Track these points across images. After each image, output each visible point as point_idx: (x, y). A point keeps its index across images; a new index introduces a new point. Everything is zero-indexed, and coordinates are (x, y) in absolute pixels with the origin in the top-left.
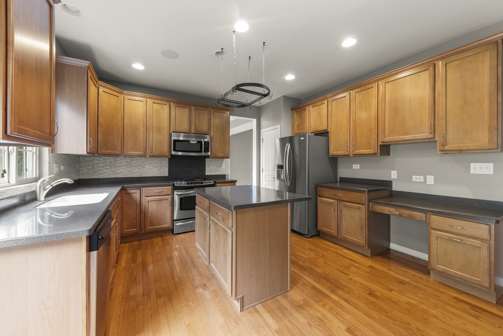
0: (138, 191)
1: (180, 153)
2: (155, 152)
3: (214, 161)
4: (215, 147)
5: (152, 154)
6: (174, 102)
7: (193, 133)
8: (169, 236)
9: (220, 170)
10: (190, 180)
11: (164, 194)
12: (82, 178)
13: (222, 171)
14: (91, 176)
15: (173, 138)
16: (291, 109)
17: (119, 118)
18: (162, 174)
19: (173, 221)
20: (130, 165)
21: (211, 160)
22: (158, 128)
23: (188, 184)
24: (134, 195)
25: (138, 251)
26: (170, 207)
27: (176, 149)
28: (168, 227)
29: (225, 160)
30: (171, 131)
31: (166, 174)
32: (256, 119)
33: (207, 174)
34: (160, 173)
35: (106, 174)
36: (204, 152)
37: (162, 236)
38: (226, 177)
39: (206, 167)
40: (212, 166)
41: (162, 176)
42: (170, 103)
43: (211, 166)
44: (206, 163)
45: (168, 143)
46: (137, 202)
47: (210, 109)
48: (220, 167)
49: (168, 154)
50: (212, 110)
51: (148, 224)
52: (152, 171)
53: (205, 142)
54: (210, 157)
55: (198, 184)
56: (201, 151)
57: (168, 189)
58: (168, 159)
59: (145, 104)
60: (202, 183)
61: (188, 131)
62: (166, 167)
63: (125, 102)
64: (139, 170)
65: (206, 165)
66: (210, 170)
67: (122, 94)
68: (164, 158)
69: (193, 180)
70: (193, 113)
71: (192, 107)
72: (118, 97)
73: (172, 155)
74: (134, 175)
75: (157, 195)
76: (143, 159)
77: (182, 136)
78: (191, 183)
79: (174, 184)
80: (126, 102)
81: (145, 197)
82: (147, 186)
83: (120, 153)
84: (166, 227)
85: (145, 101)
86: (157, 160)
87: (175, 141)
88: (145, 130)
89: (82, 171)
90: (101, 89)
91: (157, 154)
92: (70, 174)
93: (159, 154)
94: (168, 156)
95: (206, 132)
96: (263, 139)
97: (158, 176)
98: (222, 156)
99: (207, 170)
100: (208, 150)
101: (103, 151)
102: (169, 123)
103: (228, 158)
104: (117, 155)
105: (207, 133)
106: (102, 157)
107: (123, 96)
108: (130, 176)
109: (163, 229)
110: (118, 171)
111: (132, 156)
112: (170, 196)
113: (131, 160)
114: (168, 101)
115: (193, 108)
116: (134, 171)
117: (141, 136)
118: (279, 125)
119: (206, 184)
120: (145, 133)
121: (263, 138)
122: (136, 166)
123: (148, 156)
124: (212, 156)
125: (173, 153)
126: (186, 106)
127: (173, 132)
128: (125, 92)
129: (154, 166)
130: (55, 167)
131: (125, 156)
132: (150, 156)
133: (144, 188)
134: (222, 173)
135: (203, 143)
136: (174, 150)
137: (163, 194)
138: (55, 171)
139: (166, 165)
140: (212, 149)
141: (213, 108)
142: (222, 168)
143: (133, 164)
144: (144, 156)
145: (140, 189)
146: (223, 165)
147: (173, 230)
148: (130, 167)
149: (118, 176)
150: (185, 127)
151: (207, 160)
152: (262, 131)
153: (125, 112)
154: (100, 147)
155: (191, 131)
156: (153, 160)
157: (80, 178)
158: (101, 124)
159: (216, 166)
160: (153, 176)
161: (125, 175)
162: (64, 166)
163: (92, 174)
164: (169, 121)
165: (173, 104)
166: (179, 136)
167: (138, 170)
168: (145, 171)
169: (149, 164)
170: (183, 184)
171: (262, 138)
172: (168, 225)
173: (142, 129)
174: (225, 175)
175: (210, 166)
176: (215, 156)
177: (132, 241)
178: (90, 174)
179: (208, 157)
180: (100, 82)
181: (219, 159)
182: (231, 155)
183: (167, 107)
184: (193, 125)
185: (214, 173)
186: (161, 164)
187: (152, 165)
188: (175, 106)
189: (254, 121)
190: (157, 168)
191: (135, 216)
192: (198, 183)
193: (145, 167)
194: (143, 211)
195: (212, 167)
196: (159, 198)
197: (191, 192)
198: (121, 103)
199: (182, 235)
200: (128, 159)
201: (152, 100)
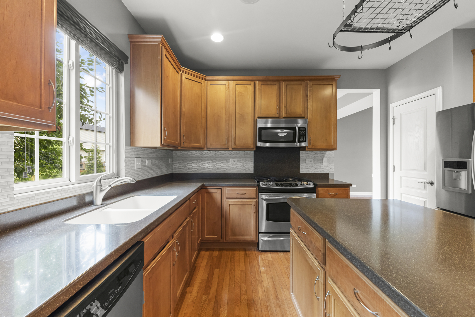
0: (219, 191)
1: (268, 145)
2: (238, 144)
3: (311, 154)
4: (313, 134)
5: (234, 147)
6: (259, 80)
7: (284, 118)
8: (253, 252)
9: (320, 167)
10: (279, 181)
11: (248, 197)
12: (174, 172)
13: (324, 168)
14: (181, 170)
15: (258, 126)
16: (472, 51)
17: (202, 107)
18: (247, 170)
19: (258, 233)
20: (214, 160)
21: (308, 154)
22: (241, 115)
23: (277, 185)
24: (215, 195)
25: (215, 269)
26: (255, 214)
27: (262, 139)
28: (252, 239)
29: (328, 153)
30: (256, 117)
31: (251, 170)
32: (379, 90)
33: (302, 171)
34: (245, 169)
35: (194, 168)
36: (299, 142)
37: (245, 250)
38: (330, 177)
39: (301, 163)
40: (309, 161)
41: (247, 172)
42: (255, 82)
43: (307, 162)
44: (301, 157)
45: (253, 131)
46: (218, 205)
47: (306, 82)
48: (321, 163)
49: (252, 146)
50: (310, 83)
51: (230, 232)
52: (237, 167)
53: (299, 128)
54: (307, 150)
55: (291, 187)
56: (294, 141)
57: (252, 191)
58: (253, 152)
59: (228, 88)
60: (297, 185)
61: (277, 116)
62: (252, 162)
63: (208, 88)
64: (224, 165)
65: (301, 160)
66: (306, 167)
67: (205, 79)
68: (249, 152)
69: (283, 180)
70: (283, 90)
71: (281, 83)
72: (201, 83)
73: (257, 148)
74: (218, 171)
75: (240, 197)
76: (227, 153)
77: (270, 122)
78: (282, 185)
79: (259, 185)
80: (210, 87)
81: (227, 198)
82: (228, 185)
83: (203, 147)
84: (250, 240)
85: (228, 84)
86: (242, 153)
87: (260, 129)
88: (228, 118)
89: (175, 166)
90: (184, 76)
91: (240, 146)
92: (159, 168)
93: (242, 146)
94: (253, 149)
95: (301, 115)
96: (394, 119)
97: (242, 172)
98: (324, 148)
99: (302, 166)
100: (303, 139)
101: (186, 145)
102: (253, 107)
103: (334, 149)
104: (201, 149)
105: (303, 116)
106: (190, 151)
107: (205, 82)
108: (214, 172)
109: (246, 241)
110: (204, 165)
111: (215, 149)
112: (254, 201)
113: (216, 154)
114: (252, 80)
115: (283, 85)
116: (218, 165)
117: (224, 125)
118: (441, 87)
119: (302, 187)
120: (228, 122)
121: (396, 117)
122: (220, 161)
123: (230, 149)
124: (310, 147)
125: (259, 144)
126: (274, 83)
127: (259, 118)
128: (208, 77)
129: (239, 161)
130: (135, 161)
131: (210, 150)
132: (233, 149)
133: (225, 188)
134: (323, 170)
135: (297, 130)
136: (260, 141)
137: (246, 197)
138: (135, 166)
139: (251, 160)
140: (309, 138)
141: (311, 80)
142: (324, 163)
143: (218, 158)
144: (226, 149)
145: (221, 188)
146: (325, 159)
147: (258, 244)
148: (214, 162)
149: (203, 171)
150: (274, 111)
151: (302, 153)
152: (392, 106)
153: (208, 100)
154: (183, 139)
155: (281, 115)
156: (237, 154)
157: (173, 172)
158: (184, 115)
159: (314, 161)
160: (237, 172)
161: (210, 170)
162: (150, 160)
163: (182, 168)
164: (253, 104)
165: (258, 82)
166: (266, 123)
167: (222, 165)
168: (229, 166)
169: (233, 158)
170: (271, 185)
171: (391, 117)
172: (251, 237)
173: (224, 117)
174: (327, 175)
175: (305, 161)
176: (313, 147)
177: (213, 250)
178: (181, 168)
179: (304, 148)
180: (183, 68)
181: (318, 152)
182: (339, 146)
183: (251, 88)
184: (283, 107)
185: (311, 171)
186: (246, 158)
187: (236, 160)
188: (261, 85)
189: (376, 93)
190: (241, 163)
191: (216, 221)
192: (291, 184)
193: (229, 162)
194: (224, 215)
195: (309, 163)
196: (242, 202)
197: (282, 198)
198: (204, 90)
199: (269, 255)
200: (213, 153)
201: (235, 82)
